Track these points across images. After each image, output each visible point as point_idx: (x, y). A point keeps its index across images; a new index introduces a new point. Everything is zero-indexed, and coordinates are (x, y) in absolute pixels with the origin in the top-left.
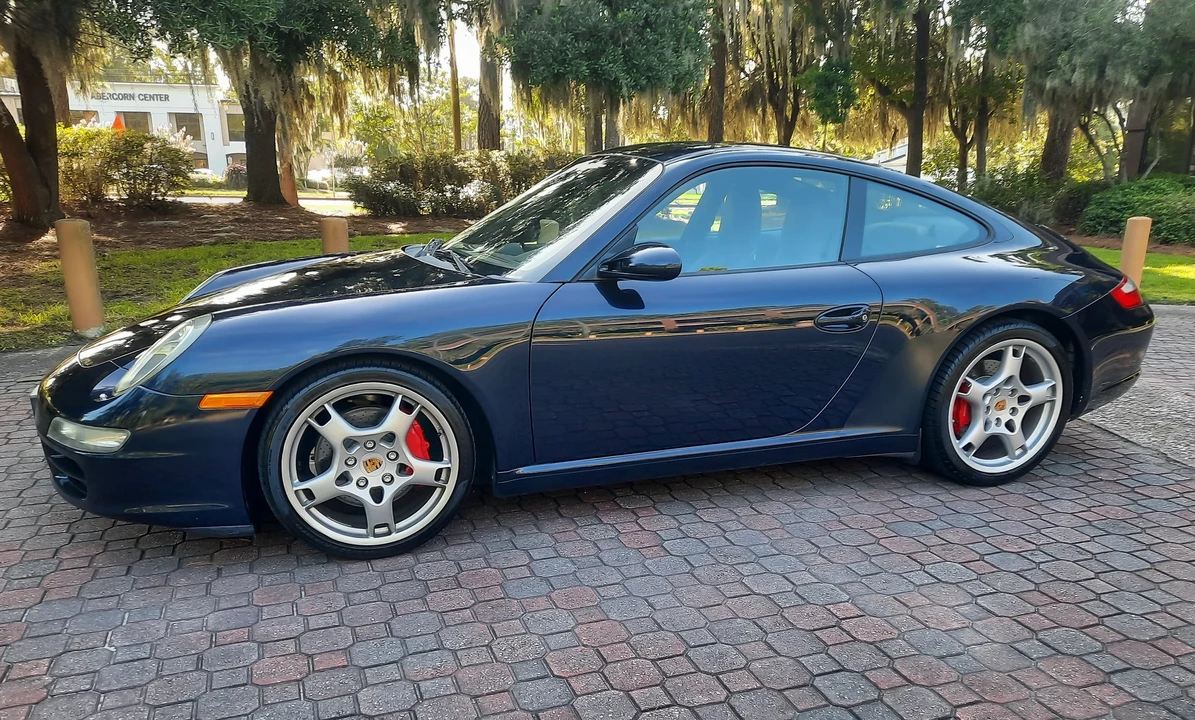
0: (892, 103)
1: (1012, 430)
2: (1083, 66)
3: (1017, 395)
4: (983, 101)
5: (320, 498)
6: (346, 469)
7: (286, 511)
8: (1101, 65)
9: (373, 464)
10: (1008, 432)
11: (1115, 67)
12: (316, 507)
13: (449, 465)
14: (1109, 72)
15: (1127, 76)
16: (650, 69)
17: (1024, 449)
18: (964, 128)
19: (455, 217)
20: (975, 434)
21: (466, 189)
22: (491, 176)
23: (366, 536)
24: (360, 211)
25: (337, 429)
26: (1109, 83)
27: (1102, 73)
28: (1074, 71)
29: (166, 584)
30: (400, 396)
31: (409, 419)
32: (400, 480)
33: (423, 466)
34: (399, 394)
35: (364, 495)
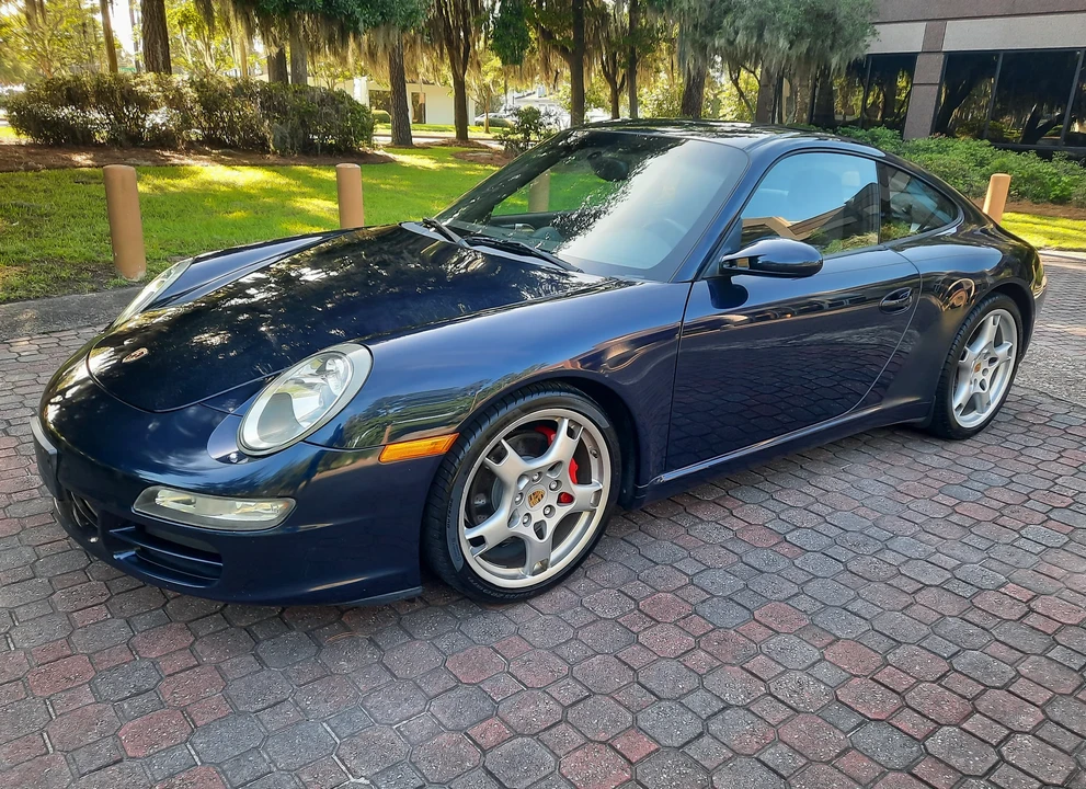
0: (555, 47)
3: (988, 358)
4: (633, 51)
5: (491, 543)
6: (515, 507)
9: (536, 497)
10: (982, 391)
12: (483, 555)
13: (601, 487)
16: (384, 4)
17: (989, 404)
18: (615, 72)
20: (963, 395)
21: (151, 116)
22: (176, 101)
23: (523, 577)
24: (25, 139)
25: (512, 465)
26: (766, 46)
30: (566, 421)
31: (574, 443)
32: (562, 511)
33: (581, 492)
34: (565, 418)
35: (529, 532)
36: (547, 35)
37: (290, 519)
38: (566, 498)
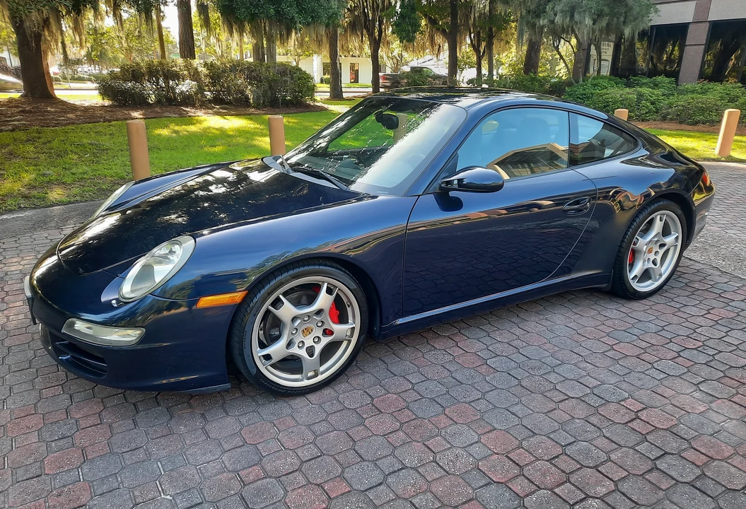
0: (438, 29)
1: (656, 265)
2: (562, 11)
3: (659, 244)
4: (491, 29)
5: (275, 359)
6: (292, 337)
7: (254, 371)
8: (572, 11)
9: (307, 331)
10: (653, 266)
11: (580, 13)
12: (271, 366)
13: (354, 325)
14: (577, 17)
15: (587, 19)
16: (313, 11)
17: (661, 275)
18: (479, 45)
19: (174, 105)
20: (638, 269)
21: (180, 86)
22: (195, 75)
23: (302, 380)
24: (107, 103)
25: (287, 311)
26: (576, 23)
27: (572, 17)
28: (556, 15)
29: (171, 433)
30: (326, 284)
31: (331, 298)
32: (326, 340)
33: (339, 329)
34: (325, 282)
35: (303, 353)
36: (433, 22)
37: (142, 340)
38: (328, 332)
